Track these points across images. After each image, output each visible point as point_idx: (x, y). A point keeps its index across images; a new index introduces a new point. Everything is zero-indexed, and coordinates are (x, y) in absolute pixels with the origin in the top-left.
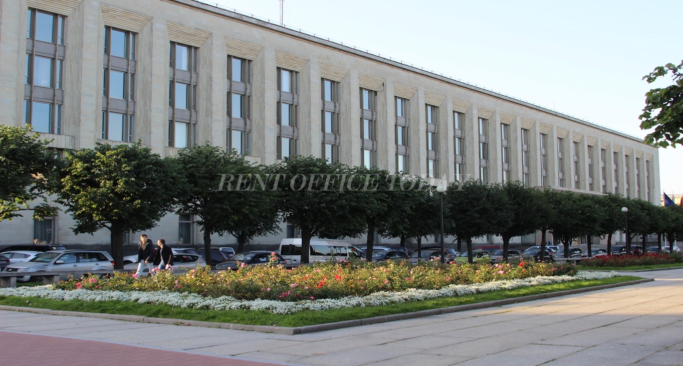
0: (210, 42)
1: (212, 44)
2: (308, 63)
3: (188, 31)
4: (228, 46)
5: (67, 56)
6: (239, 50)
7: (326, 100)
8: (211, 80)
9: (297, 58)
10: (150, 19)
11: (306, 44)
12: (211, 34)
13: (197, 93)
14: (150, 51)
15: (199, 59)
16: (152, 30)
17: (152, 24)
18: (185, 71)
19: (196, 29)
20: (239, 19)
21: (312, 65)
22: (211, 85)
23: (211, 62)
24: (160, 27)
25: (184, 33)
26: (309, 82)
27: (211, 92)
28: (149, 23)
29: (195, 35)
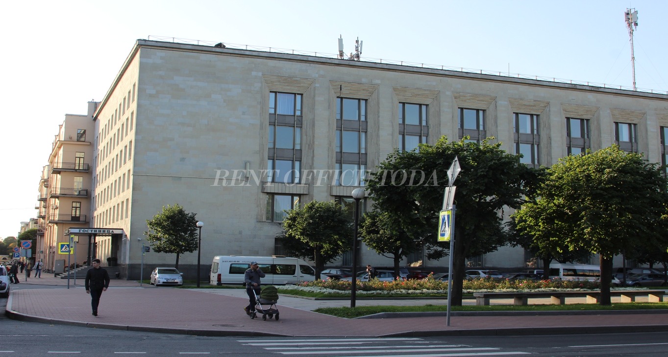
0: (548, 109)
1: (549, 111)
2: (645, 115)
3: (528, 103)
4: (565, 110)
5: (430, 133)
6: (576, 113)
7: (666, 145)
8: (551, 139)
9: (633, 112)
10: (494, 99)
11: (642, 100)
12: (548, 103)
13: (540, 150)
14: (496, 122)
15: (540, 124)
16: (496, 107)
17: (496, 102)
18: (528, 134)
19: (535, 101)
20: (574, 88)
21: (648, 117)
22: (551, 143)
23: (549, 125)
24: (503, 103)
25: (525, 105)
26: (647, 131)
27: (551, 149)
28: (494, 102)
29: (534, 106)
